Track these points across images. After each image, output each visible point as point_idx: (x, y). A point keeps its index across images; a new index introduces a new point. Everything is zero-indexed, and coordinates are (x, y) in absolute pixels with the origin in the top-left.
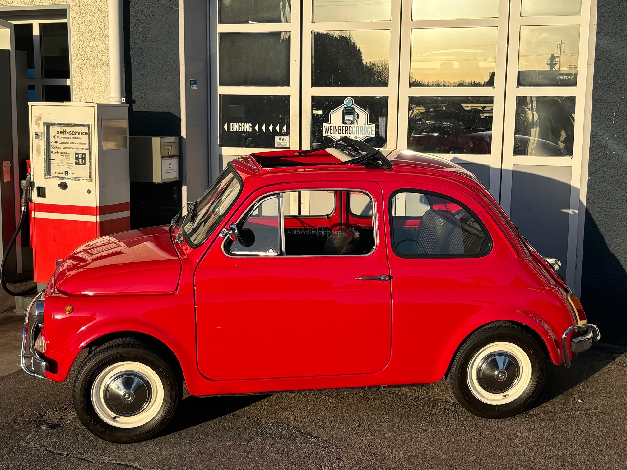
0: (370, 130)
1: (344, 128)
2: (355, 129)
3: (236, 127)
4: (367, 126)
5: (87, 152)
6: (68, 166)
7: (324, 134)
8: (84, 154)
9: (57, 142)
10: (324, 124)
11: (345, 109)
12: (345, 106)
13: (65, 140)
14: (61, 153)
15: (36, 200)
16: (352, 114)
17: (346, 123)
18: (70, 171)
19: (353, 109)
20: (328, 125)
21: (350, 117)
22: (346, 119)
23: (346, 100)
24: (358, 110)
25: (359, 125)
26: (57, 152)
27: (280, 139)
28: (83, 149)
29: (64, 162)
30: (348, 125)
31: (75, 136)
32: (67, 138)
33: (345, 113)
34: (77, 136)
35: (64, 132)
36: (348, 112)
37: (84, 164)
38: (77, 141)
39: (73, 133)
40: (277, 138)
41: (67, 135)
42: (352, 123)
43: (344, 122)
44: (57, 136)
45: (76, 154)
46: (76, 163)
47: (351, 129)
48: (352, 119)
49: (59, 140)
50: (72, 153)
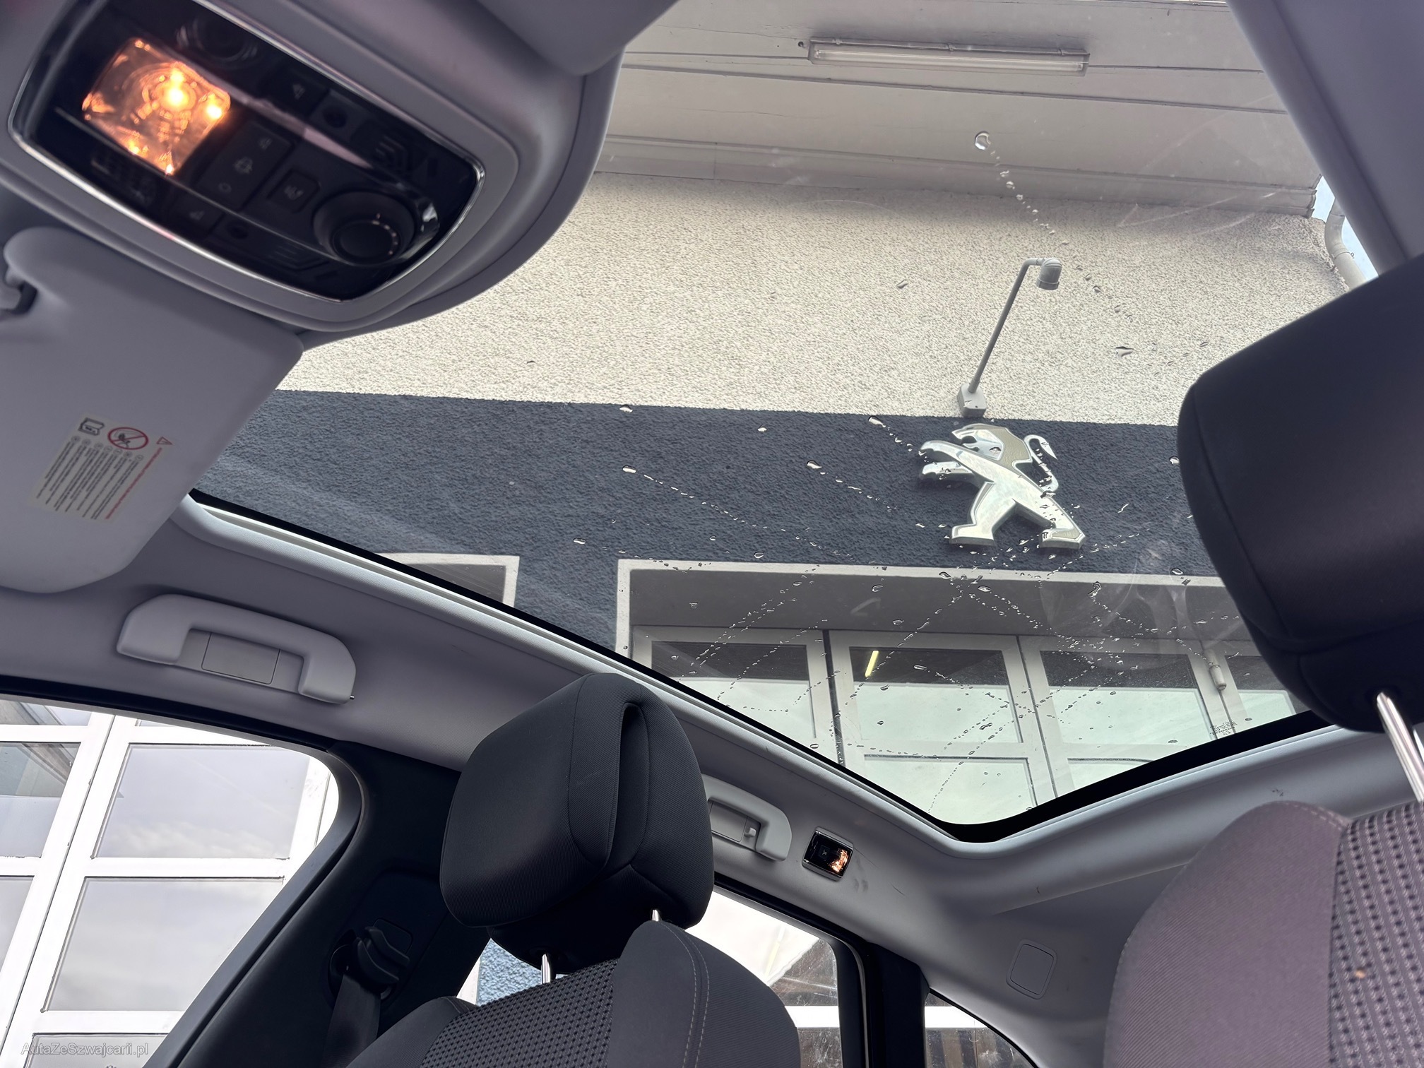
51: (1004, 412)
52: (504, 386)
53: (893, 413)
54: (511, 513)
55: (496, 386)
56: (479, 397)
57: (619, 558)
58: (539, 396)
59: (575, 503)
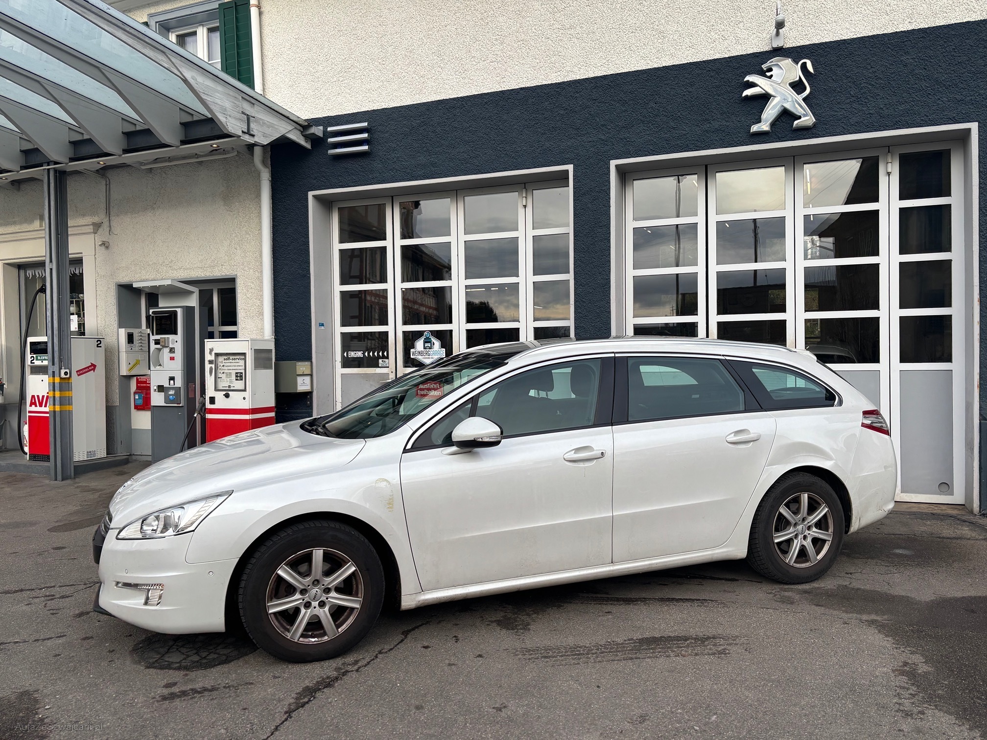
0: (442, 352)
1: (425, 352)
2: (432, 352)
3: (352, 354)
4: (440, 350)
5: (243, 371)
6: (231, 382)
7: (412, 357)
8: (242, 373)
9: (223, 366)
10: (411, 350)
11: (425, 339)
12: (425, 337)
13: (229, 364)
14: (226, 373)
15: (208, 406)
16: (430, 342)
17: (426, 349)
18: (232, 385)
19: (430, 339)
20: (414, 350)
21: (429, 345)
22: (426, 346)
23: (425, 333)
24: (434, 340)
25: (434, 350)
26: (223, 373)
27: (382, 361)
28: (241, 369)
29: (228, 379)
30: (428, 350)
31: (235, 361)
32: (231, 362)
33: (425, 342)
34: (237, 361)
35: (229, 359)
36: (427, 341)
37: (242, 380)
38: (237, 364)
39: (235, 359)
40: (380, 361)
41: (231, 361)
42: (430, 349)
43: (425, 348)
44: (224, 361)
45: (236, 373)
46: (236, 380)
47: (429, 353)
48: (430, 346)
49: (225, 364)
50: (233, 372)
51: (795, 41)
52: (559, 73)
53: (737, 54)
54: (568, 144)
55: (556, 74)
56: (550, 82)
57: (610, 160)
58: (574, 76)
59: (592, 135)
